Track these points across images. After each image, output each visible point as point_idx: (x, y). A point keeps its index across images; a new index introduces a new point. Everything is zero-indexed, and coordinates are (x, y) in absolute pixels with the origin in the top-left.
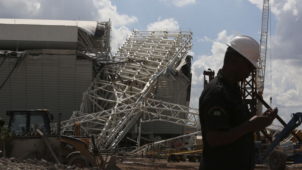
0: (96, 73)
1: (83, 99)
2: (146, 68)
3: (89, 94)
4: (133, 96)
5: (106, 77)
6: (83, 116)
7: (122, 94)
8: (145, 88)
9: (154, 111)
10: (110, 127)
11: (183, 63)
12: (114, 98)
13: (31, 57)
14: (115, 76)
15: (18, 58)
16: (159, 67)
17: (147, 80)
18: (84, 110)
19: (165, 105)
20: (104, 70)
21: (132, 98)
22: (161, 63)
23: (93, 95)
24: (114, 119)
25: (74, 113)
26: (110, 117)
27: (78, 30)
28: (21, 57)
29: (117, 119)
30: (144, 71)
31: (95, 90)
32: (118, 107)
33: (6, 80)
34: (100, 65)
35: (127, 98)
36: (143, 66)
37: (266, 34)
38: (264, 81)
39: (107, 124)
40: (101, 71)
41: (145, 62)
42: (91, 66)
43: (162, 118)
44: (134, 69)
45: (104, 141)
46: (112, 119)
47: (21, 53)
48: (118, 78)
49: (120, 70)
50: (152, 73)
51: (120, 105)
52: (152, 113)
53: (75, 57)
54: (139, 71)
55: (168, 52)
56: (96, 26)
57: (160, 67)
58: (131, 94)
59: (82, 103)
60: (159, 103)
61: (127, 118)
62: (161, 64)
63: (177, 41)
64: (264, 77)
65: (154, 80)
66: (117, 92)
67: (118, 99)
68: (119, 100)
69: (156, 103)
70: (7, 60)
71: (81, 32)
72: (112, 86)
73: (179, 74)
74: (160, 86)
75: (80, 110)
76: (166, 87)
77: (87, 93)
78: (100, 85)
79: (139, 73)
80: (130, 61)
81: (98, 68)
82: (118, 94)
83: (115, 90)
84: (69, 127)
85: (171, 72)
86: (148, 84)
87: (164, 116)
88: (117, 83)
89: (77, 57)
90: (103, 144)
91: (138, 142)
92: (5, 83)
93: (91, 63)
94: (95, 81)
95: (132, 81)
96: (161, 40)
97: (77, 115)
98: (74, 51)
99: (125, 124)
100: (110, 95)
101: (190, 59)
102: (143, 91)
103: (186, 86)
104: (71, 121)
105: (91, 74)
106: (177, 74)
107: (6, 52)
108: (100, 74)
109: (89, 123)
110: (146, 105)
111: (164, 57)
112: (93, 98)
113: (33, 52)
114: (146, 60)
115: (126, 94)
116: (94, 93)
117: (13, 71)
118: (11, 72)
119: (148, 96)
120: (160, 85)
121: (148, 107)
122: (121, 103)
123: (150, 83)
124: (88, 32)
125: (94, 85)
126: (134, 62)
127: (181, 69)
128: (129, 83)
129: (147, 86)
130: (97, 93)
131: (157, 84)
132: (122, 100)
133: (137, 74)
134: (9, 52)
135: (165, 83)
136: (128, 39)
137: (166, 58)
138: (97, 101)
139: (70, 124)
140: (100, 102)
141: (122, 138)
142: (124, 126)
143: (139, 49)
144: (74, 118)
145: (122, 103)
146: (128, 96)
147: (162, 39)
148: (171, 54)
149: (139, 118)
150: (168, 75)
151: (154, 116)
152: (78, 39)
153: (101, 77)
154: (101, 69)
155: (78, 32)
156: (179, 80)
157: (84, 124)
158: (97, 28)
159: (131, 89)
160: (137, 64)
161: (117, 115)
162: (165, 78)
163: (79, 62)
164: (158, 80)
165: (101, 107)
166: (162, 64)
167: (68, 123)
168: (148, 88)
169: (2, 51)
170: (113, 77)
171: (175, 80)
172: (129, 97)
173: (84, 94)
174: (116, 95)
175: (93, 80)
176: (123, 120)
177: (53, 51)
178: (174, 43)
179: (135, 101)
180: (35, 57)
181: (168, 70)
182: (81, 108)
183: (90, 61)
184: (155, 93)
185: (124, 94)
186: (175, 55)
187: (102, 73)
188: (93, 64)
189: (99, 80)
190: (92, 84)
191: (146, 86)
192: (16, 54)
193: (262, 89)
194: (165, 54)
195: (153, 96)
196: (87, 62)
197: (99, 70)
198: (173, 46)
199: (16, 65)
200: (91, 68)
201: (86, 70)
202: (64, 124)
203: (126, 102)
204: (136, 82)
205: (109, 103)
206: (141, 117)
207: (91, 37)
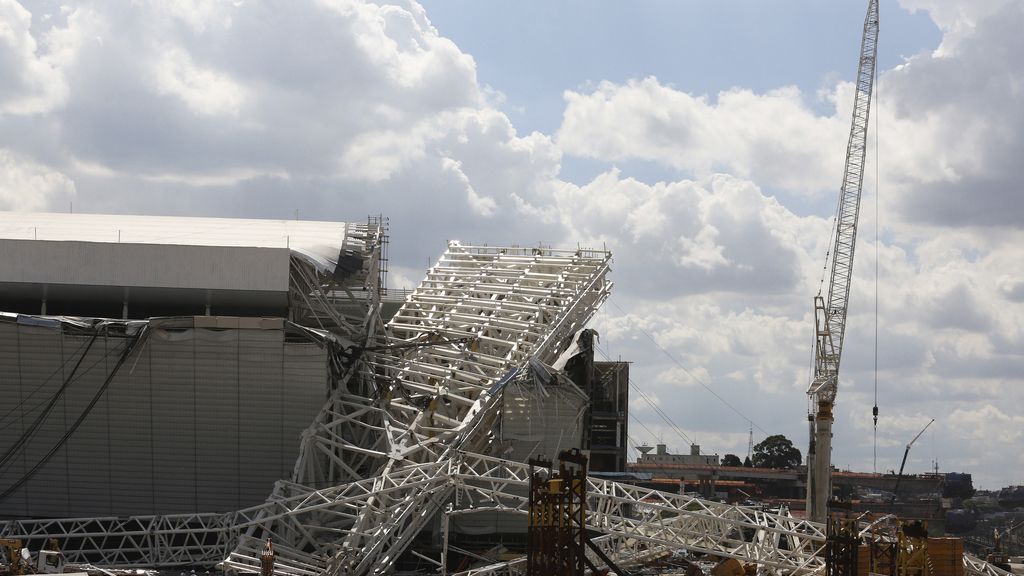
0: (339, 376)
1: (302, 447)
2: (475, 360)
3: (318, 433)
4: (434, 440)
5: (365, 385)
6: (301, 493)
7: (406, 435)
8: (469, 417)
9: (486, 484)
10: (371, 522)
11: (573, 349)
12: (385, 447)
13: (164, 335)
14: (389, 383)
15: (130, 336)
16: (509, 357)
17: (473, 395)
18: (306, 477)
19: (514, 469)
20: (359, 367)
21: (432, 445)
22: (515, 344)
23: (330, 437)
24: (382, 504)
25: (278, 484)
26: (371, 500)
27: (291, 258)
28: (137, 336)
29: (390, 503)
30: (471, 369)
31: (336, 422)
32: (392, 470)
33: (99, 394)
34: (350, 352)
35: (417, 446)
36: (466, 354)
37: (851, 231)
38: (837, 371)
39: (362, 516)
40: (352, 370)
41: (472, 343)
42: (325, 358)
43: (505, 501)
44: (444, 362)
45: (352, 562)
46: (376, 503)
47: (136, 324)
48: (398, 389)
49: (404, 366)
50: (491, 373)
51: (398, 463)
52: (480, 490)
53: (281, 336)
54: (455, 368)
55: (537, 314)
56: (339, 245)
57: (514, 358)
58: (431, 434)
59: (301, 457)
60: (496, 464)
61: (415, 501)
62: (515, 348)
63: (566, 279)
64: (839, 359)
65: (493, 397)
66: (392, 428)
67: (394, 447)
68: (398, 450)
69: (491, 465)
70: (100, 343)
71: (298, 264)
72: (379, 413)
73: (560, 381)
74: (510, 412)
75: (295, 478)
76: (525, 414)
77: (313, 431)
78: (350, 410)
79: (454, 375)
80: (435, 338)
81: (345, 360)
82: (395, 434)
83: (387, 423)
84: (264, 524)
85: (538, 375)
86: (477, 406)
87: (511, 496)
88: (395, 402)
89: (287, 335)
90: (350, 569)
91: (443, 563)
92: (91, 407)
93: (325, 351)
94: (336, 394)
95: (435, 397)
96: (522, 277)
97: (286, 492)
98: (278, 321)
99: (411, 515)
100: (376, 439)
101: (592, 340)
102: (463, 425)
103: (579, 409)
104: (269, 508)
105: (325, 380)
106: (553, 381)
107: (96, 322)
108: (348, 377)
109: (319, 512)
110: (463, 470)
111: (525, 328)
112: (329, 447)
113: (170, 322)
114: (477, 336)
115: (417, 435)
116: (333, 434)
117: (117, 368)
118: (113, 375)
119: (474, 440)
120: (508, 409)
121: (466, 475)
122: (402, 458)
123: (481, 402)
124: (318, 264)
125: (331, 409)
126: (444, 343)
127: (566, 368)
128: (425, 402)
129: (474, 412)
130: (340, 431)
131: (501, 406)
132: (405, 450)
133: (448, 377)
134: (107, 321)
135: (522, 402)
136: (432, 273)
137: (531, 329)
138: (341, 454)
139: (266, 515)
140: (348, 454)
141: (402, 551)
142: (409, 519)
143: (460, 304)
144: (278, 501)
145: (406, 458)
146: (422, 440)
147: (527, 271)
148: (546, 318)
149: (447, 502)
150: (529, 383)
151: (484, 497)
152: (292, 283)
153: (353, 387)
154: (353, 362)
155: (291, 265)
156: (559, 397)
157: (303, 517)
158: (342, 251)
159: (431, 421)
160: (450, 348)
161: (392, 494)
162: (522, 390)
163: (292, 349)
164: (502, 391)
165: (348, 469)
166: (520, 348)
167: (262, 513)
168: (477, 416)
169: (88, 318)
170: (383, 385)
171: (548, 396)
172: (424, 442)
173: (304, 433)
174: (390, 435)
175: (329, 395)
176: (404, 506)
177: (222, 321)
178: (559, 286)
179: (441, 451)
180: (175, 337)
181: (531, 369)
182: (296, 471)
183: (322, 347)
184: (498, 427)
185: (412, 434)
186: (559, 320)
187: (356, 374)
188: (329, 354)
189: (345, 395)
190: (327, 407)
191: (471, 410)
192: (123, 329)
193: (831, 393)
194: (529, 318)
195: (491, 435)
196: (312, 349)
197: (347, 365)
198: (553, 295)
199: (125, 355)
200: (324, 365)
201: (311, 369)
202: (252, 515)
203: (418, 456)
204: (446, 399)
205: (371, 458)
206: (452, 499)
207: (325, 277)
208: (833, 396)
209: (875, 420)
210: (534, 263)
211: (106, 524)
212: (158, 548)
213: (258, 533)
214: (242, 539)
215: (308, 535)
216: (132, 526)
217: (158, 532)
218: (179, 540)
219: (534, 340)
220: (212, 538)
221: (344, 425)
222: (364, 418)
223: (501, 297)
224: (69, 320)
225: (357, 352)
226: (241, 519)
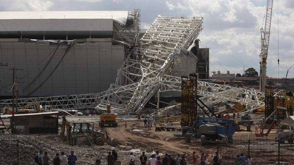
0: (128, 54)
1: (118, 74)
2: (166, 48)
3: (122, 70)
4: (155, 71)
5: (135, 57)
6: (118, 87)
7: (147, 70)
8: (164, 65)
9: (169, 83)
10: (138, 95)
11: (193, 45)
12: (141, 74)
13: (78, 44)
14: (141, 56)
15: (69, 45)
16: (175, 47)
17: (165, 58)
18: (119, 83)
19: (177, 79)
20: (133, 52)
21: (154, 73)
22: (177, 44)
23: (125, 71)
24: (141, 89)
25: (111, 85)
26: (137, 89)
27: (113, 22)
28: (71, 45)
30: (164, 51)
31: (127, 67)
32: (143, 80)
33: (60, 61)
34: (130, 47)
35: (150, 73)
36: (163, 47)
37: (271, 10)
38: (267, 50)
39: (135, 93)
40: (131, 52)
41: (165, 44)
42: (124, 49)
43: (175, 88)
44: (157, 49)
45: (133, 106)
46: (139, 89)
47: (70, 41)
48: (144, 57)
49: (146, 51)
50: (170, 52)
51: (145, 78)
52: (168, 85)
53: (111, 43)
54: (160, 51)
55: (183, 35)
56: (126, 18)
57: (177, 48)
58: (154, 70)
59: (117, 77)
60: (172, 78)
61: (150, 88)
62: (177, 45)
63: (191, 25)
64: (268, 46)
65: (171, 59)
66: (143, 68)
67: (144, 74)
68: (145, 75)
69: (171, 78)
70: (60, 47)
71: (115, 23)
72: (139, 64)
73: (190, 54)
74: (176, 63)
75: (116, 83)
76: (180, 63)
77: (121, 70)
78: (131, 64)
79: (160, 53)
80: (154, 43)
81: (129, 49)
82: (144, 70)
83: (141, 67)
84: (108, 96)
85: (183, 52)
86: (166, 61)
87: (177, 86)
88: (143, 61)
89: (113, 43)
90: (132, 108)
91: (158, 106)
92: (58, 65)
93: (124, 47)
94: (127, 59)
95: (155, 59)
96: (178, 25)
97: (114, 87)
98: (110, 39)
99: (149, 92)
100: (138, 71)
101: (198, 42)
102: (163, 67)
103: (195, 62)
104: (109, 91)
105: (124, 55)
106: (188, 54)
107: (59, 41)
108: (130, 54)
109: (123, 92)
110: (163, 79)
111: (180, 39)
112: (125, 74)
113: (80, 40)
114: (166, 42)
115: (150, 70)
116: (126, 70)
117: (65, 54)
118: (64, 56)
119: (166, 71)
120: (175, 62)
121: (164, 81)
122: (146, 77)
123: (168, 60)
124: (121, 23)
125: (126, 63)
126: (157, 44)
127: (191, 50)
128: (152, 61)
129: (166, 63)
130: (128, 69)
131: (173, 61)
132: (147, 74)
133: (158, 54)
134: (62, 41)
135: (179, 60)
136: (153, 24)
137: (181, 39)
138: (129, 76)
139: (108, 94)
140: (131, 76)
141: (146, 102)
142: (148, 94)
143: (161, 33)
144: (111, 90)
145: (147, 76)
146: (151, 71)
147: (179, 23)
148: (185, 36)
150: (181, 55)
151: (169, 87)
152: (113, 29)
153: (131, 57)
154: (131, 50)
155: (113, 24)
156: (189, 58)
157: (119, 94)
158: (128, 19)
159: (154, 66)
160: (159, 45)
161: (143, 87)
162: (179, 57)
163: (114, 47)
164: (173, 57)
165: (131, 80)
166: (178, 45)
167: (107, 93)
168: (167, 64)
169: (56, 40)
170: (140, 56)
171: (186, 58)
172: (152, 72)
173: (118, 70)
174: (142, 70)
175: (125, 60)
176: (147, 90)
177: (94, 40)
178: (189, 27)
179: (157, 74)
180: (81, 44)
181: (181, 51)
182: (116, 81)
183: (123, 46)
184: (172, 67)
185: (148, 70)
186: (189, 37)
187: (132, 54)
188: (125, 48)
189: (129, 59)
190: (124, 63)
191: (165, 63)
192: (66, 43)
193: (266, 56)
194: (180, 36)
195: (171, 70)
196: (120, 47)
197: (130, 51)
198: (187, 30)
199: (67, 50)
200: (123, 51)
201: (120, 52)
202: (104, 94)
203: (150, 76)
204: (158, 60)
205: (137, 77)
206: (160, 88)
207: (123, 26)
208: (267, 57)
209: (279, 63)
210: (181, 21)
211: (63, 98)
212: (78, 104)
213: (106, 99)
214: (102, 100)
215: (120, 99)
216: (71, 98)
217: (78, 99)
218: (84, 101)
219: (182, 43)
220: (93, 101)
221: (129, 68)
222: (135, 66)
223: (172, 31)
224: (51, 41)
225: (132, 47)
226: (101, 95)
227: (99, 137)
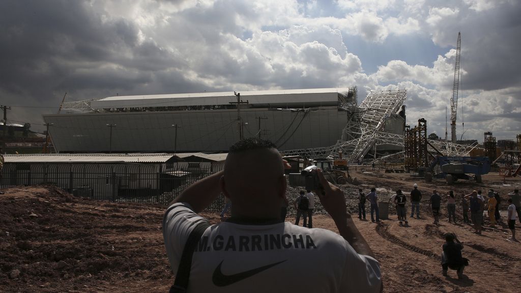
0: (350, 118)
1: (343, 133)
5: (355, 120)
6: (343, 142)
7: (365, 129)
8: (378, 125)
9: (384, 139)
10: (359, 148)
11: (400, 110)
12: (360, 132)
13: (312, 111)
15: (305, 112)
16: (386, 112)
17: (379, 121)
18: (344, 139)
20: (354, 116)
21: (371, 131)
23: (348, 131)
25: (338, 141)
28: (307, 112)
29: (362, 144)
30: (377, 115)
32: (362, 137)
33: (300, 124)
35: (367, 132)
36: (377, 112)
38: (456, 115)
39: (357, 147)
41: (378, 110)
42: (347, 114)
43: (388, 142)
44: (371, 114)
45: (355, 156)
46: (359, 144)
47: (306, 109)
48: (362, 120)
49: (363, 115)
50: (382, 116)
51: (364, 135)
52: (382, 140)
53: (337, 110)
54: (374, 115)
55: (391, 103)
56: (348, 91)
58: (370, 129)
59: (342, 135)
61: (368, 143)
62: (387, 110)
63: (397, 96)
64: (456, 112)
65: (383, 121)
68: (364, 133)
69: (385, 134)
70: (299, 114)
71: (339, 95)
72: (359, 125)
74: (387, 124)
76: (390, 124)
77: (345, 130)
78: (352, 125)
80: (369, 109)
81: (351, 114)
82: (363, 129)
83: (361, 127)
84: (336, 149)
85: (393, 115)
86: (380, 123)
88: (362, 123)
90: (355, 158)
91: (375, 156)
92: (298, 127)
94: (349, 122)
96: (387, 96)
97: (340, 142)
98: (336, 107)
100: (358, 130)
101: (405, 107)
102: (377, 127)
103: (402, 122)
104: (336, 146)
105: (347, 119)
106: (397, 116)
107: (298, 109)
109: (347, 146)
111: (389, 106)
113: (313, 108)
115: (367, 129)
117: (303, 119)
119: (379, 130)
121: (380, 136)
124: (344, 95)
126: (371, 110)
127: (399, 114)
128: (369, 122)
131: (385, 122)
133: (373, 117)
134: (300, 109)
135: (389, 121)
136: (367, 97)
140: (352, 134)
141: (366, 154)
142: (367, 147)
143: (374, 102)
144: (338, 144)
148: (393, 104)
150: (391, 117)
151: (384, 141)
152: (339, 99)
153: (353, 120)
156: (398, 120)
157: (344, 147)
158: (349, 93)
159: (370, 126)
160: (373, 111)
161: (362, 142)
162: (390, 119)
163: (340, 113)
164: (385, 119)
165: (353, 137)
168: (380, 125)
169: (296, 109)
170: (359, 119)
171: (396, 120)
172: (369, 131)
173: (343, 130)
174: (361, 130)
176: (366, 144)
177: (324, 108)
178: (395, 97)
179: (373, 133)
180: (315, 111)
181: (391, 114)
182: (342, 138)
183: (346, 112)
184: (384, 127)
186: (396, 104)
187: (353, 118)
189: (351, 122)
190: (347, 124)
192: (304, 110)
194: (389, 104)
195: (383, 129)
196: (344, 113)
197: (351, 116)
198: (394, 99)
199: (304, 116)
200: (346, 116)
201: (344, 117)
202: (333, 147)
203: (368, 134)
204: (373, 122)
205: (358, 135)
206: (376, 142)
207: (345, 98)
208: (456, 120)
210: (389, 93)
211: (302, 151)
212: (313, 155)
213: (334, 151)
214: (331, 152)
215: (345, 151)
216: (308, 151)
217: (313, 152)
218: (318, 153)
219: (391, 108)
220: (324, 153)
221: (351, 128)
222: (355, 126)
223: (383, 100)
224: (292, 109)
225: (353, 113)
226: (331, 148)
227: (341, 175)
